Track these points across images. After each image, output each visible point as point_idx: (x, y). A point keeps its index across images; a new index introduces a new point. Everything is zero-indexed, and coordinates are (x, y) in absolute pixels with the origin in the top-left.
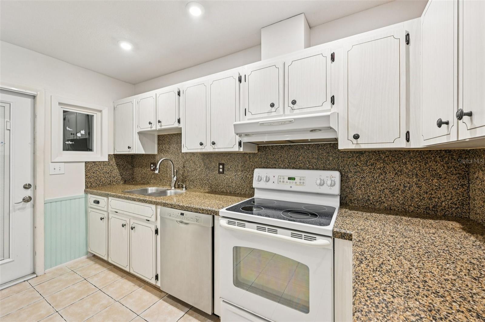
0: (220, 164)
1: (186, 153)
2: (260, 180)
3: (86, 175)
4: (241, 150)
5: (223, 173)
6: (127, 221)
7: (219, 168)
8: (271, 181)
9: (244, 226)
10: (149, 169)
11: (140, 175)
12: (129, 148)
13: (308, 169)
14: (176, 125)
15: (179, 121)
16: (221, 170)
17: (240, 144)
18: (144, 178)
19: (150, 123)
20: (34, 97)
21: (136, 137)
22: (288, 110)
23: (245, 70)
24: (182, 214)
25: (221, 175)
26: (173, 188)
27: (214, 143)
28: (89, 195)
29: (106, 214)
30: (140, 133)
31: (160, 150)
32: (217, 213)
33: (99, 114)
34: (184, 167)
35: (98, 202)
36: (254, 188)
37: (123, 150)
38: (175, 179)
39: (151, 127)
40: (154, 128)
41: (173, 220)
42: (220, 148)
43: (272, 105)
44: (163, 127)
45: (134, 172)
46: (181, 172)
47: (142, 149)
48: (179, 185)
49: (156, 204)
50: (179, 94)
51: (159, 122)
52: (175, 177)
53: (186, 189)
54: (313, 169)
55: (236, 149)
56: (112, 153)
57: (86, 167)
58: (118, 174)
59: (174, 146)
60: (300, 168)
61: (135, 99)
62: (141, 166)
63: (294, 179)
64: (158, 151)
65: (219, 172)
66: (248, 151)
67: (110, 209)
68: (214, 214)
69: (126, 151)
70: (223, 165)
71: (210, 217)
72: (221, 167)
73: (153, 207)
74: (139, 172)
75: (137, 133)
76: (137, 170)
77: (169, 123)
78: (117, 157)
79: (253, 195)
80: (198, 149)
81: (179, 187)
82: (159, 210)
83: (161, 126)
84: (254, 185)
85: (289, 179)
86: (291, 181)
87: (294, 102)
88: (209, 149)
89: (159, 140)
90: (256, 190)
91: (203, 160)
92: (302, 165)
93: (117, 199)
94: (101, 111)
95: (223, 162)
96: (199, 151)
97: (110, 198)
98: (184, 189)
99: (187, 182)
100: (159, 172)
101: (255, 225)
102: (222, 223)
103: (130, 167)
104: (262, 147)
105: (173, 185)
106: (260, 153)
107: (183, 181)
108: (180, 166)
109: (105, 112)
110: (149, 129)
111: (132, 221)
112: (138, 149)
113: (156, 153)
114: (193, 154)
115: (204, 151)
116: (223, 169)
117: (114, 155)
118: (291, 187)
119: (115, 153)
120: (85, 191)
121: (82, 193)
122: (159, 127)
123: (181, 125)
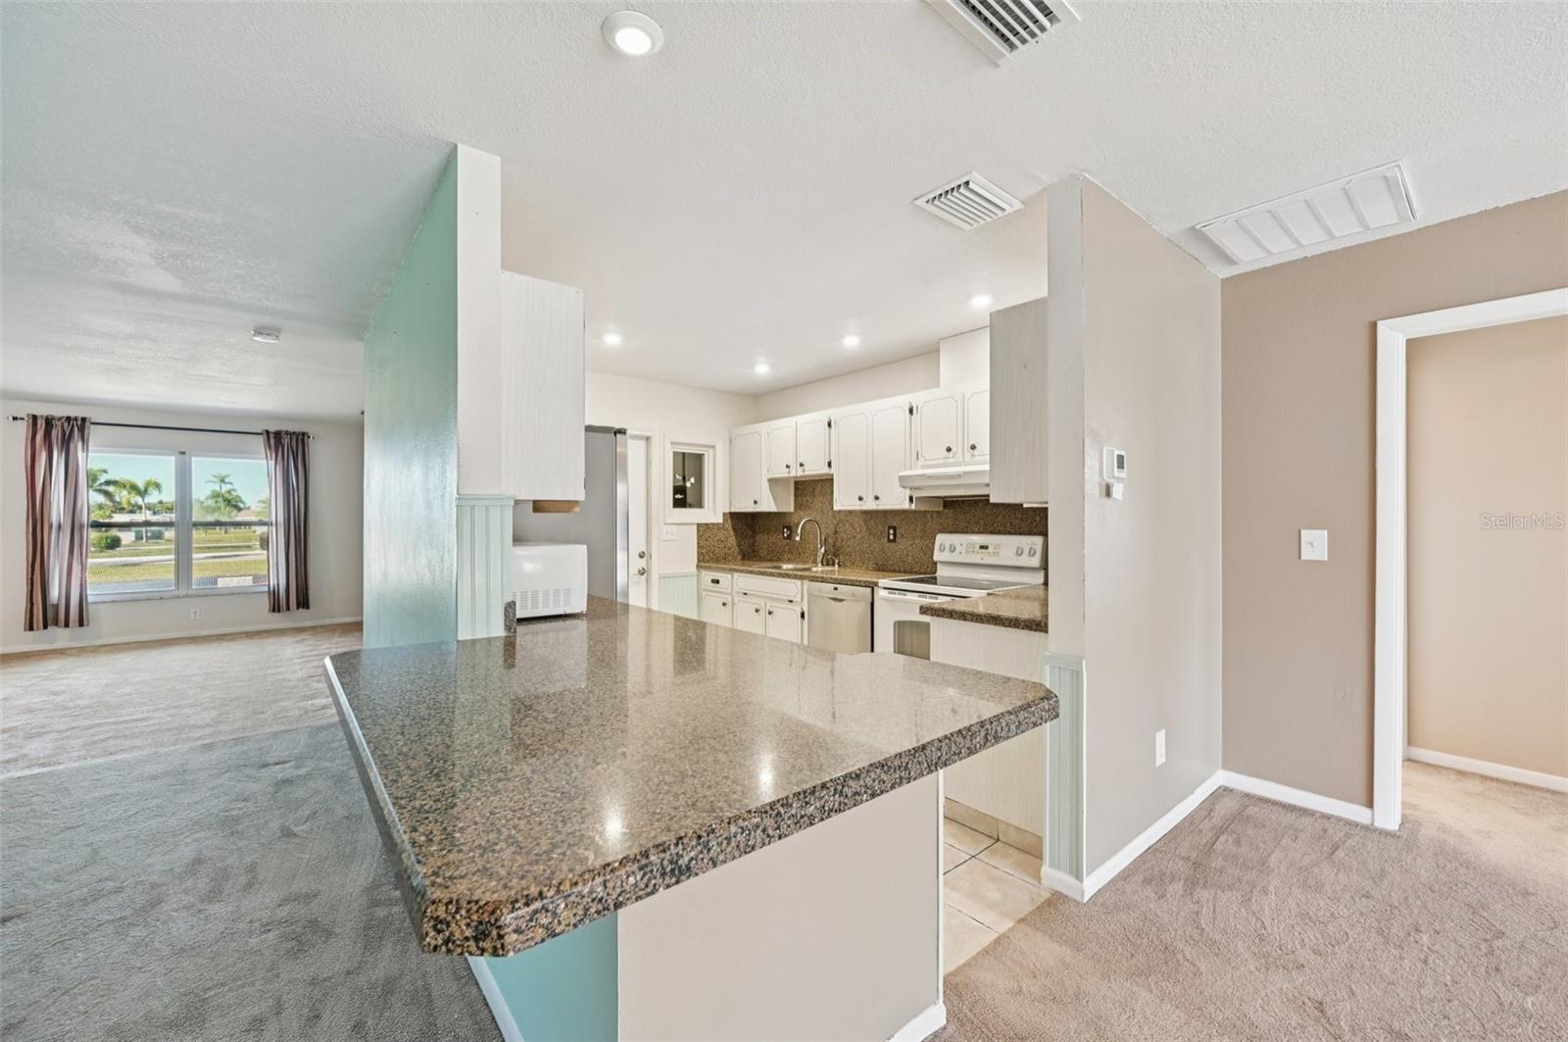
0: (890, 528)
1: (840, 511)
2: (942, 549)
3: (698, 544)
4: (913, 507)
5: (894, 540)
6: (760, 604)
7: (889, 534)
8: (957, 551)
9: (905, 595)
10: (781, 536)
11: (765, 547)
12: (755, 502)
13: (1010, 533)
14: (825, 470)
15: (830, 465)
16: (891, 537)
17: (911, 499)
18: (772, 551)
19: (788, 467)
20: (648, 439)
21: (766, 486)
22: (968, 455)
23: (916, 398)
24: (836, 589)
25: (892, 544)
26: (820, 565)
27: (877, 498)
28: (704, 573)
29: (729, 598)
30: (771, 481)
31: (798, 506)
32: (876, 584)
33: (711, 451)
34: (836, 532)
35: (718, 582)
36: (936, 563)
37: (746, 506)
38: (823, 550)
39: (789, 473)
40: (793, 474)
41: (823, 597)
42: (886, 504)
43: (949, 450)
44: (807, 473)
45: (755, 542)
46: (831, 541)
47: (772, 502)
48: (828, 560)
49: (801, 578)
50: (829, 425)
51: (801, 465)
52: (823, 548)
53: (839, 566)
54: (1016, 534)
55: (906, 505)
56: (727, 511)
57: (698, 531)
58: (735, 544)
59: (818, 502)
60: (999, 533)
61: (763, 428)
62: (768, 531)
63: (986, 547)
64: (795, 507)
65: (889, 541)
66: (923, 508)
67: (736, 589)
68: (872, 586)
69: (750, 508)
70: (895, 529)
71: (869, 590)
72: (891, 531)
73: (799, 582)
74: (763, 540)
75: (766, 482)
76: (761, 538)
77: (815, 468)
78: (735, 517)
79: (935, 573)
80: (857, 506)
81: (828, 565)
82: (805, 587)
83: (804, 471)
84: (935, 558)
85: (982, 547)
86: (983, 550)
87: (973, 447)
88: (870, 505)
89: (796, 489)
90: (939, 565)
91: (865, 521)
92: (1001, 528)
93: (748, 575)
94: (713, 447)
95: (895, 524)
96: (857, 508)
97: (736, 575)
98: (836, 566)
99: (841, 557)
100: (801, 538)
101: (917, 594)
102: (881, 593)
103: (750, 533)
104: (949, 503)
105: (819, 559)
106: (946, 511)
107: (836, 555)
108: (830, 531)
109: (720, 448)
110: (786, 475)
111: (769, 604)
112: (768, 505)
113: (792, 510)
114: (850, 512)
115: (864, 508)
116: (895, 535)
117: (730, 513)
118: (982, 559)
119: (733, 510)
120: (697, 566)
121: (693, 569)
122: (800, 473)
123: (833, 471)
